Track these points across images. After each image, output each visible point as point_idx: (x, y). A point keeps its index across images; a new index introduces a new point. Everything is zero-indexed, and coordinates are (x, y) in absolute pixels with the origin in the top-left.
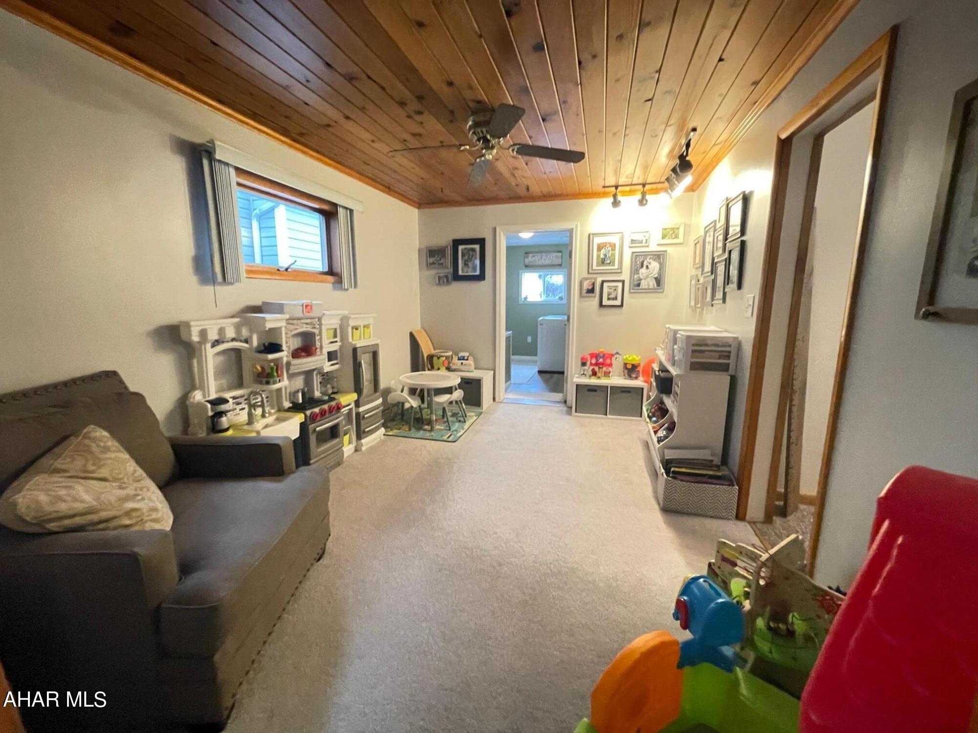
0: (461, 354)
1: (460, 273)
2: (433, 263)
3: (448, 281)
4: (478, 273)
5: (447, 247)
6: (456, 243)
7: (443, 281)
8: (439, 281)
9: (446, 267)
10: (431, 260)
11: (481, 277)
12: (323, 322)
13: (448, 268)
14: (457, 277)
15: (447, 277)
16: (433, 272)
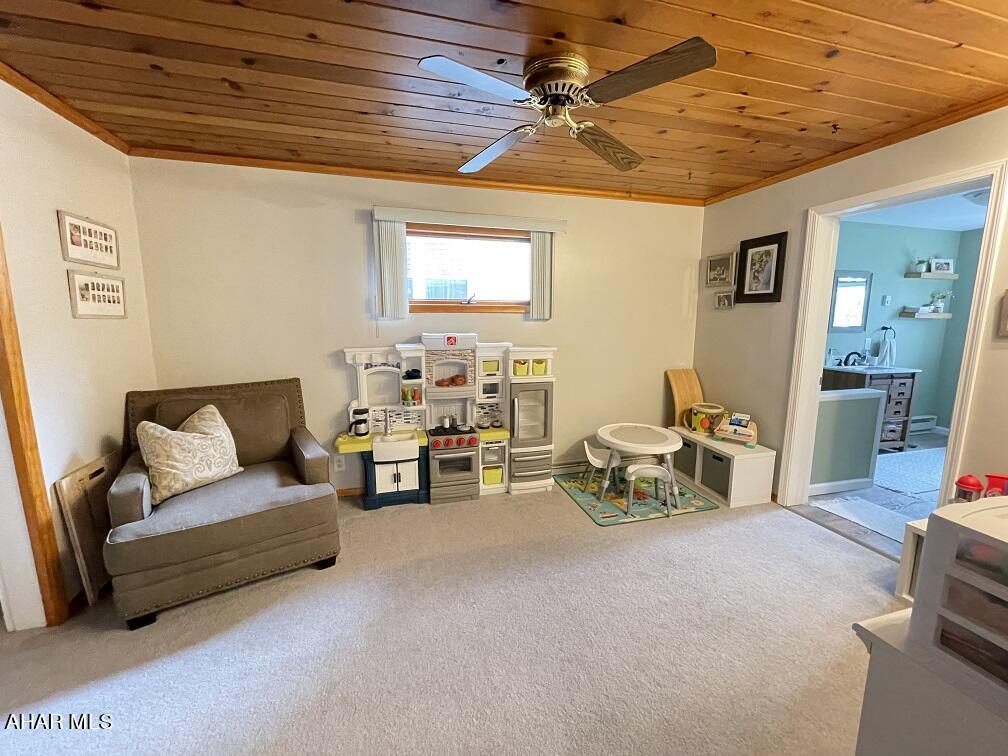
0: (737, 416)
1: (747, 292)
2: (715, 279)
3: (730, 304)
4: (771, 290)
5: (732, 254)
6: (746, 245)
7: (723, 302)
8: (719, 304)
9: (729, 283)
10: (713, 274)
11: (775, 297)
12: (478, 354)
13: (730, 284)
14: (741, 297)
15: (728, 297)
16: (711, 291)
